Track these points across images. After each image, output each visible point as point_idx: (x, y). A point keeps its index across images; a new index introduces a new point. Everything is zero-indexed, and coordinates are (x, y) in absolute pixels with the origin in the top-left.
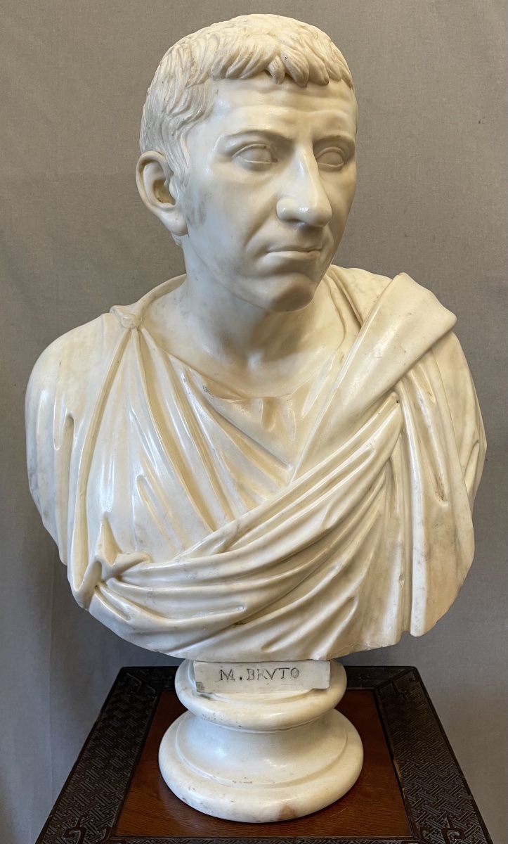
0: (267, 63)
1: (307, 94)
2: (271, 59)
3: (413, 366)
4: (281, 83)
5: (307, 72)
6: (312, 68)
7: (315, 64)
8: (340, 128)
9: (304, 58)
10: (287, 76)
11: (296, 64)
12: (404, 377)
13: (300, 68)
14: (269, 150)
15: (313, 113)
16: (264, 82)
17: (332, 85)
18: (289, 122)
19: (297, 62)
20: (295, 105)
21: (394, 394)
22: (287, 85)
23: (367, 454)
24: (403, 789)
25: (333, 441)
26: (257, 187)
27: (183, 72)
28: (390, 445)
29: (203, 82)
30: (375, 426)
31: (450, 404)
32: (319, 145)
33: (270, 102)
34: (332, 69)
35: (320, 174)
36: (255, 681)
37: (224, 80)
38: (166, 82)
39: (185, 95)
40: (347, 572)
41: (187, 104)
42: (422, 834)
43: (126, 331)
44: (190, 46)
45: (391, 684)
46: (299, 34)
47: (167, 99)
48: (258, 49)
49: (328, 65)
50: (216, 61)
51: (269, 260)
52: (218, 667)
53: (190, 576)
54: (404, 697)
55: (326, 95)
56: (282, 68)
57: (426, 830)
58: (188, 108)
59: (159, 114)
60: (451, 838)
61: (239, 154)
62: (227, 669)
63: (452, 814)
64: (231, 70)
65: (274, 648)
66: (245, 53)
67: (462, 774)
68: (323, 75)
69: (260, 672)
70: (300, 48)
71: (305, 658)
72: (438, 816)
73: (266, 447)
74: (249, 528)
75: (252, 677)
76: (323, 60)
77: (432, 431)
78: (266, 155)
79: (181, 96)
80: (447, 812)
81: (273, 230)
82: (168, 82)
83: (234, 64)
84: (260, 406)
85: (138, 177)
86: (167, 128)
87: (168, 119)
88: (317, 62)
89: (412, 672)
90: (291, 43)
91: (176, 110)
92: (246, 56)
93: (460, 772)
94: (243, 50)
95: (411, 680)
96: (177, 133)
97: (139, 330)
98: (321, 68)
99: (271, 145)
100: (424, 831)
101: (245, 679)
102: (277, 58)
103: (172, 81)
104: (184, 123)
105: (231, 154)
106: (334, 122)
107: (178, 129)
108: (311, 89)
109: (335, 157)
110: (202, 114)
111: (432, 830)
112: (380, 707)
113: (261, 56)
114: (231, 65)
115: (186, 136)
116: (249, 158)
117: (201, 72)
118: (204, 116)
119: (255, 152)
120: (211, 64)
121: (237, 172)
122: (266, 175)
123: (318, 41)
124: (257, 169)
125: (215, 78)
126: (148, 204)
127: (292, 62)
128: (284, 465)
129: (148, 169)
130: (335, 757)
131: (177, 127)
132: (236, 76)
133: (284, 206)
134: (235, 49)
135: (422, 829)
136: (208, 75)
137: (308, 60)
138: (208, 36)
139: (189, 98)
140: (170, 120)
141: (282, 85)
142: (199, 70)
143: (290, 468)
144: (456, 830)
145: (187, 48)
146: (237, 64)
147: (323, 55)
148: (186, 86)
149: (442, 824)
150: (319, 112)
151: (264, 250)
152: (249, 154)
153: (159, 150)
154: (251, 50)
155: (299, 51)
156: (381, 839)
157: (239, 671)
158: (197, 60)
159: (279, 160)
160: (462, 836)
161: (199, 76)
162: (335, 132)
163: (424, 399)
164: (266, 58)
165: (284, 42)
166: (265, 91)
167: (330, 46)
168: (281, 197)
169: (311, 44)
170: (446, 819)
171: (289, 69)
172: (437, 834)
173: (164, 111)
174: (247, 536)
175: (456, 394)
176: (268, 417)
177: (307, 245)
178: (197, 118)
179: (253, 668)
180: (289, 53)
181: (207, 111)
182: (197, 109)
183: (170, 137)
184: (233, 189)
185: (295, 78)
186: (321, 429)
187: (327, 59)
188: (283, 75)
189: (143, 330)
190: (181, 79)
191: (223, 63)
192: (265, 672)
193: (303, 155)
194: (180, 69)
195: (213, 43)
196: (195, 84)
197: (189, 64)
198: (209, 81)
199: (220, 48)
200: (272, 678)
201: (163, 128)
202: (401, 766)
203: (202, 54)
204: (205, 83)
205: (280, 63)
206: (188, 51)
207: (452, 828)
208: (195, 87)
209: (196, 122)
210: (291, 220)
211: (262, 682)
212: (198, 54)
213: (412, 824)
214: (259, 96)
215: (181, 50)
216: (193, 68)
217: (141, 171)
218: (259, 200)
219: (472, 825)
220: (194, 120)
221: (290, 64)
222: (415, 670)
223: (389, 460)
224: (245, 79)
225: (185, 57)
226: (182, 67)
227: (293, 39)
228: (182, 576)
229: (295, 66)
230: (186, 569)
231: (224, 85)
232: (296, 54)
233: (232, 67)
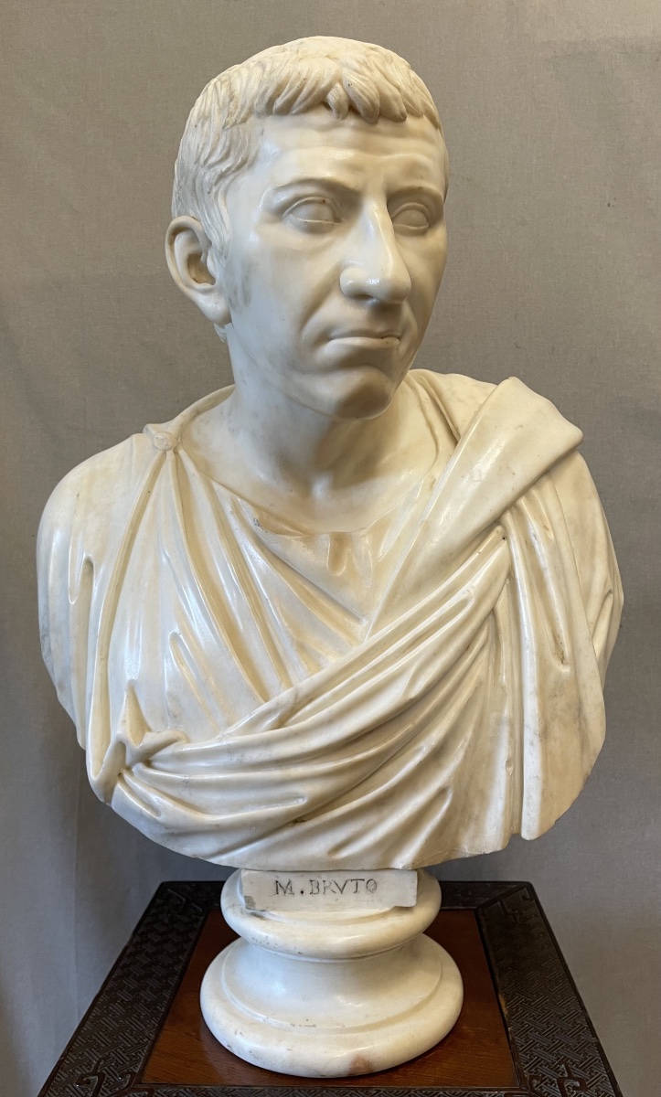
0: (325, 92)
1: (378, 133)
2: (330, 87)
3: (525, 491)
4: (344, 118)
5: (377, 102)
6: (383, 98)
7: (388, 93)
8: (422, 177)
9: (373, 86)
10: (352, 108)
11: (362, 92)
12: (512, 506)
13: (368, 97)
14: (330, 206)
15: (386, 158)
16: (321, 117)
17: (410, 121)
18: (354, 167)
19: (363, 89)
20: (363, 147)
21: (499, 528)
22: (352, 121)
23: (463, 604)
24: (509, 1029)
25: (419, 587)
26: (314, 253)
27: (220, 110)
28: (494, 593)
29: (244, 121)
30: (474, 569)
31: (573, 543)
32: (395, 199)
33: (330, 143)
34: (410, 101)
35: (396, 237)
36: (320, 896)
37: (270, 117)
38: (200, 125)
39: (223, 139)
40: (438, 755)
41: (225, 151)
42: (531, 1084)
43: (160, 453)
44: (230, 78)
45: (499, 903)
46: (367, 56)
47: (201, 146)
48: (313, 75)
49: (406, 96)
50: (261, 92)
51: (332, 349)
52: (273, 877)
53: (235, 759)
54: (515, 919)
55: (404, 134)
56: (344, 98)
57: (537, 1078)
58: (227, 156)
59: (192, 167)
60: (569, 1090)
61: (291, 212)
62: (284, 879)
63: (572, 1060)
64: (279, 103)
65: (344, 853)
66: (298, 78)
67: (586, 1011)
68: (398, 107)
69: (327, 884)
70: (368, 73)
71: (384, 867)
72: (553, 1063)
73: (334, 596)
74: (310, 697)
75: (316, 891)
76: (399, 89)
77: (549, 575)
78: (326, 212)
79: (218, 140)
80: (565, 1057)
81: (336, 310)
82: (203, 124)
83: (283, 94)
84: (326, 543)
85: (167, 251)
86: (202, 184)
87: (202, 171)
88: (390, 91)
89: (525, 889)
90: (357, 66)
91: (213, 160)
92: (298, 84)
93: (583, 1008)
94: (294, 76)
95: (524, 898)
96: (214, 190)
97: (176, 453)
98: (396, 99)
99: (332, 200)
100: (535, 1082)
101: (307, 892)
102: (338, 86)
103: (207, 124)
104: (222, 176)
105: (281, 212)
106: (413, 169)
107: (216, 184)
108: (382, 126)
109: (417, 216)
110: (244, 162)
111: (545, 1079)
112: (484, 930)
113: (317, 83)
114: (279, 96)
115: (225, 193)
116: (303, 215)
117: (243, 107)
118: (246, 166)
119: (312, 209)
120: (254, 98)
121: (289, 235)
122: (327, 239)
123: (393, 65)
124: (314, 230)
125: (260, 115)
126: (181, 285)
127: (357, 90)
128: (358, 620)
129: (181, 240)
130: (425, 995)
131: (214, 181)
132: (286, 110)
133: (350, 278)
134: (284, 75)
135: (532, 1078)
136: (251, 111)
137: (378, 88)
138: (252, 65)
139: (227, 144)
140: (205, 173)
141: (346, 121)
142: (239, 106)
143: (365, 622)
144: (576, 1079)
145: (226, 81)
146: (286, 94)
147: (399, 83)
148: (224, 128)
149: (558, 1072)
150: (395, 156)
151: (325, 336)
152: (304, 211)
153: (193, 214)
154: (304, 76)
155: (366, 76)
156: (478, 1089)
157: (300, 882)
158: (237, 93)
159: (343, 219)
160: (583, 1087)
161: (240, 113)
162: (416, 183)
163: (538, 534)
164: (323, 85)
165: (347, 65)
166: (324, 129)
167: (408, 73)
168: (346, 267)
169: (382, 68)
170: (563, 1066)
171: (353, 99)
172: (551, 1084)
173: (197, 161)
174: (308, 707)
175: (581, 530)
176: (336, 557)
177: (380, 328)
178: (239, 167)
179: (318, 880)
180: (354, 79)
181: (250, 158)
182: (237, 158)
183: (206, 195)
184: (284, 256)
185: (361, 111)
186: (404, 572)
187: (403, 87)
188: (346, 107)
189: (182, 452)
190: (217, 120)
191: (269, 93)
192: (333, 883)
193: (374, 210)
194: (217, 107)
195: (258, 71)
196: (235, 124)
197: (228, 100)
198: (252, 119)
199: (265, 76)
200: (342, 892)
201: (197, 183)
202: (507, 1001)
203: (244, 86)
204: (248, 122)
205: (342, 91)
206: (227, 83)
207: (570, 1077)
208: (235, 128)
209: (236, 174)
210: (359, 296)
211: (330, 898)
212: (238, 86)
213: (519, 1073)
214: (316, 136)
215: (219, 84)
216: (232, 104)
217: (172, 243)
218: (318, 271)
219: (596, 1073)
220: (234, 172)
221: (354, 92)
222: (529, 887)
223: (493, 612)
224: (297, 114)
225: (223, 92)
226: (218, 103)
227: (358, 62)
228: (225, 759)
229: (360, 94)
230: (230, 750)
231: (271, 123)
232: (363, 80)
233: (280, 98)
